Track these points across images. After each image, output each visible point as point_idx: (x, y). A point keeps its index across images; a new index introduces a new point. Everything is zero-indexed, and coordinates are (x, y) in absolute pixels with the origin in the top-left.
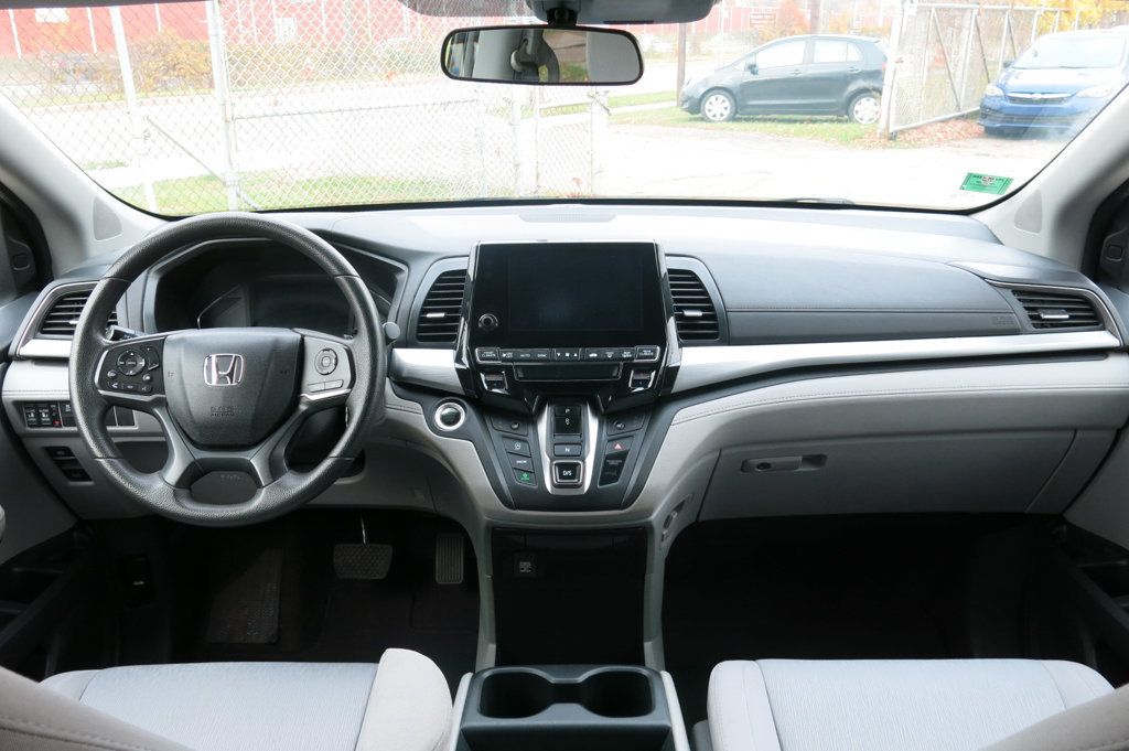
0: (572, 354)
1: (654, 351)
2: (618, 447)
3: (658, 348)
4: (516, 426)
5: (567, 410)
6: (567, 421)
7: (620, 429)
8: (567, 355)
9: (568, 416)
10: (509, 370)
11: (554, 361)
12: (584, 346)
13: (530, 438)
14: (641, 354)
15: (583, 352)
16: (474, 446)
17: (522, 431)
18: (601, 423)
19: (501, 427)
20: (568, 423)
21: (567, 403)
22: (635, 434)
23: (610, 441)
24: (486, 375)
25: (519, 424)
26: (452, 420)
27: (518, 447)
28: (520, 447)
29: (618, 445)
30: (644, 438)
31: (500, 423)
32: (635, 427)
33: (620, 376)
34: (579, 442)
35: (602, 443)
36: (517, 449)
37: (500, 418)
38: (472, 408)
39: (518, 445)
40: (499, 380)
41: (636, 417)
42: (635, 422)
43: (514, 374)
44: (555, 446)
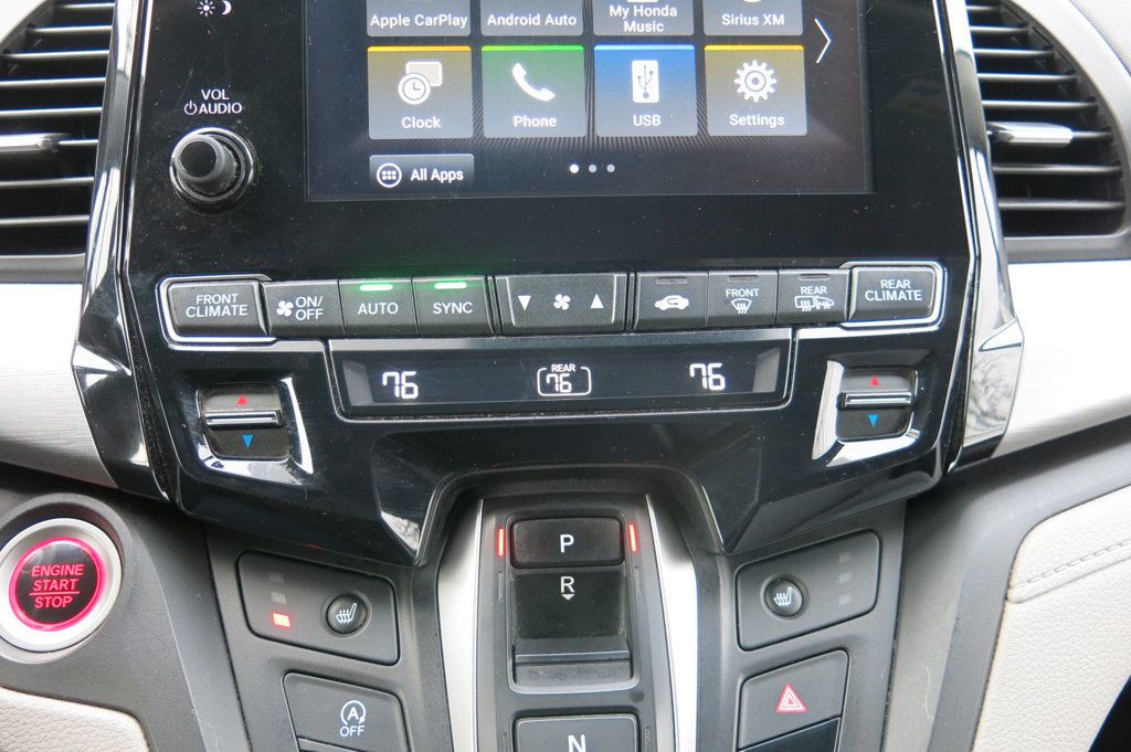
0: (581, 302)
1: (925, 286)
2: (790, 703)
3: (938, 273)
4: (344, 616)
5: (566, 541)
6: (567, 584)
7: (782, 613)
8: (562, 302)
9: (567, 564)
10: (310, 373)
11: (504, 330)
12: (633, 265)
13: (408, 675)
14: (873, 297)
15: (630, 292)
16: (146, 737)
17: (373, 639)
18: (707, 589)
19: (281, 620)
20: (568, 597)
21: (565, 506)
22: (854, 638)
23: (753, 674)
24: (208, 398)
25: (361, 603)
26: (64, 602)
27: (353, 722)
28: (362, 719)
29: (789, 694)
30: (894, 654)
31: (279, 598)
32: (846, 603)
33: (790, 393)
34: (628, 702)
35: (723, 693)
36: (351, 731)
37: (277, 578)
38: (148, 541)
39: (353, 713)
40: (269, 420)
41: (844, 558)
42: (845, 578)
43: (334, 389)
44: (520, 723)
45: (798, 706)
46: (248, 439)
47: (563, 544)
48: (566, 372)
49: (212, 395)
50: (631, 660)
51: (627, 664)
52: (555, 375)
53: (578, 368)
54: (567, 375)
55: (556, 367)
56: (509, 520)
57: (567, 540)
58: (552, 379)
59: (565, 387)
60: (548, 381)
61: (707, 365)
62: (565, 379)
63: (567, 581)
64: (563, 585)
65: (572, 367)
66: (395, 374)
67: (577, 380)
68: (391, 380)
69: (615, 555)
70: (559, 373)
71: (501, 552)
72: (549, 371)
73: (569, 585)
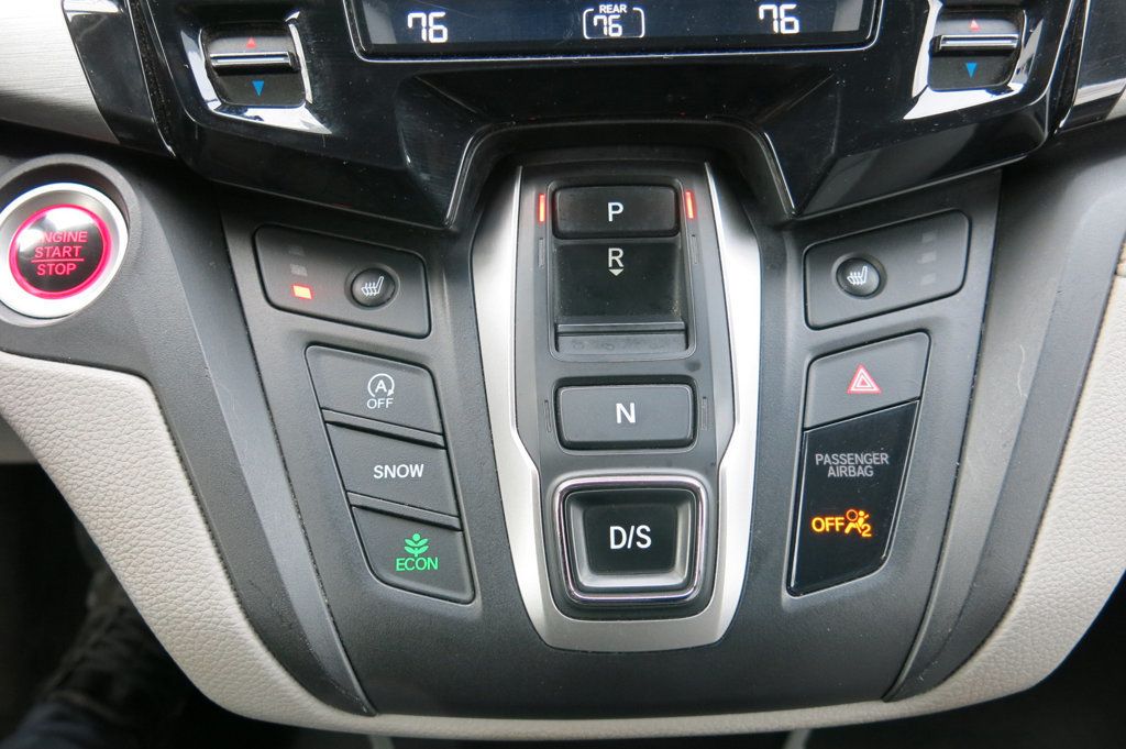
2: (863, 383)
4: (369, 289)
5: (614, 209)
6: (615, 257)
7: (856, 293)
9: (616, 234)
10: (324, 5)
13: (441, 348)
16: (157, 398)
17: (403, 311)
18: (772, 267)
19: (302, 292)
20: (616, 272)
21: (614, 173)
22: (937, 320)
23: (822, 354)
24: (213, 41)
25: (389, 279)
26: (68, 269)
27: (382, 394)
28: (391, 392)
29: (862, 375)
30: (982, 337)
31: (299, 270)
32: (929, 284)
33: (876, 34)
34: (682, 371)
35: (789, 370)
36: (379, 403)
37: (297, 251)
38: (154, 203)
39: (381, 385)
40: (281, 60)
41: (928, 238)
42: (928, 258)
43: (353, 27)
44: (563, 391)
45: (871, 387)
46: (258, 85)
47: (611, 213)
48: (616, 13)
49: (217, 38)
50: (686, 331)
51: (682, 335)
52: (603, 17)
53: (629, 9)
54: (618, 17)
55: (603, 8)
56: (552, 186)
57: (616, 208)
58: (600, 22)
59: (615, 30)
60: (595, 24)
61: (779, 6)
62: (614, 21)
63: (616, 254)
64: (611, 258)
65: (623, 8)
66: (422, 15)
67: (628, 21)
68: (417, 22)
69: (669, 224)
70: (608, 15)
71: (542, 218)
72: (597, 12)
73: (617, 258)
